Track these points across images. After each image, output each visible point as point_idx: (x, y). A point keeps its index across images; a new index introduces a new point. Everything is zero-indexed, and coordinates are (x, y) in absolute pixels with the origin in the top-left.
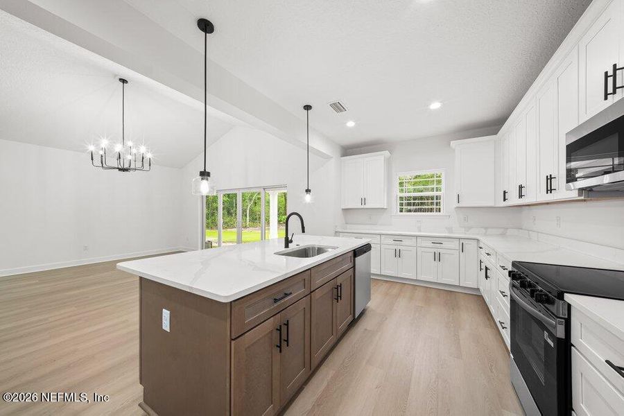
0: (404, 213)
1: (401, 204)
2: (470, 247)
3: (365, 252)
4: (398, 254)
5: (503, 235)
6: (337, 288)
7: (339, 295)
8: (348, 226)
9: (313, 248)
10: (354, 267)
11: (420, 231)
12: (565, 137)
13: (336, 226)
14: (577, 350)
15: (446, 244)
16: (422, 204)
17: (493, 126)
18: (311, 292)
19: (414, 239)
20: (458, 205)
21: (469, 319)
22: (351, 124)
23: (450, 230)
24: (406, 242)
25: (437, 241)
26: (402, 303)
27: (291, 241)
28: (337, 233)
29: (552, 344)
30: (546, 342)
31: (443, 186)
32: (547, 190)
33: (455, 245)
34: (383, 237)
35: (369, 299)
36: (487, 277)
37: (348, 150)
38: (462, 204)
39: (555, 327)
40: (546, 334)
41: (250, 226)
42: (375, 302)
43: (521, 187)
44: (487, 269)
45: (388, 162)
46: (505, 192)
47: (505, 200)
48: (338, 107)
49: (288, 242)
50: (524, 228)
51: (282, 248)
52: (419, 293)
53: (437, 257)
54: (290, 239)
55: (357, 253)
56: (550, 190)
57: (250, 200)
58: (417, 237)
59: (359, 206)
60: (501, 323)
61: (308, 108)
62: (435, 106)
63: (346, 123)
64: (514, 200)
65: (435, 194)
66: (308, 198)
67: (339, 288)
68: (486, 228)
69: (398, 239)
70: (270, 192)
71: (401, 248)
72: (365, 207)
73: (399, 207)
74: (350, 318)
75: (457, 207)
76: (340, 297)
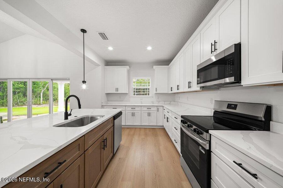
0: (135, 96)
1: (134, 92)
2: (161, 109)
3: (119, 116)
4: (133, 115)
5: (170, 104)
6: (104, 142)
7: (105, 145)
8: (109, 102)
9: (87, 117)
10: (114, 125)
11: (142, 104)
12: (197, 67)
13: (102, 103)
14: (214, 154)
15: (152, 109)
16: (139, 92)
17: (167, 62)
18: (84, 151)
19: (140, 107)
20: (155, 92)
21: (162, 139)
22: (110, 48)
23: (153, 102)
24: (137, 109)
25: (149, 108)
26: (136, 138)
27: (70, 115)
28: (103, 107)
29: (204, 152)
30: (200, 151)
31: (150, 84)
32: (189, 87)
33: (155, 109)
34: (126, 107)
35: (121, 140)
36: (168, 121)
37: (109, 63)
38: (158, 92)
39: (205, 145)
40: (200, 148)
41: (43, 104)
42: (124, 141)
43: (178, 86)
44: (167, 118)
45: (129, 72)
46: (172, 88)
47: (171, 90)
48: (103, 36)
49: (67, 115)
50: (176, 101)
51: (62, 120)
52: (142, 132)
53: (149, 114)
54: (69, 113)
55: (115, 117)
56: (190, 87)
57: (44, 87)
58: (141, 106)
59: (115, 92)
60: (175, 140)
61: (84, 31)
62: (149, 48)
63: (107, 48)
64: (175, 90)
65: (147, 87)
66: (84, 86)
67: (105, 140)
68: (165, 102)
69: (133, 107)
70: (58, 82)
71: (135, 112)
72: (118, 92)
73: (133, 93)
74: (112, 155)
75: (156, 93)
76: (106, 146)
